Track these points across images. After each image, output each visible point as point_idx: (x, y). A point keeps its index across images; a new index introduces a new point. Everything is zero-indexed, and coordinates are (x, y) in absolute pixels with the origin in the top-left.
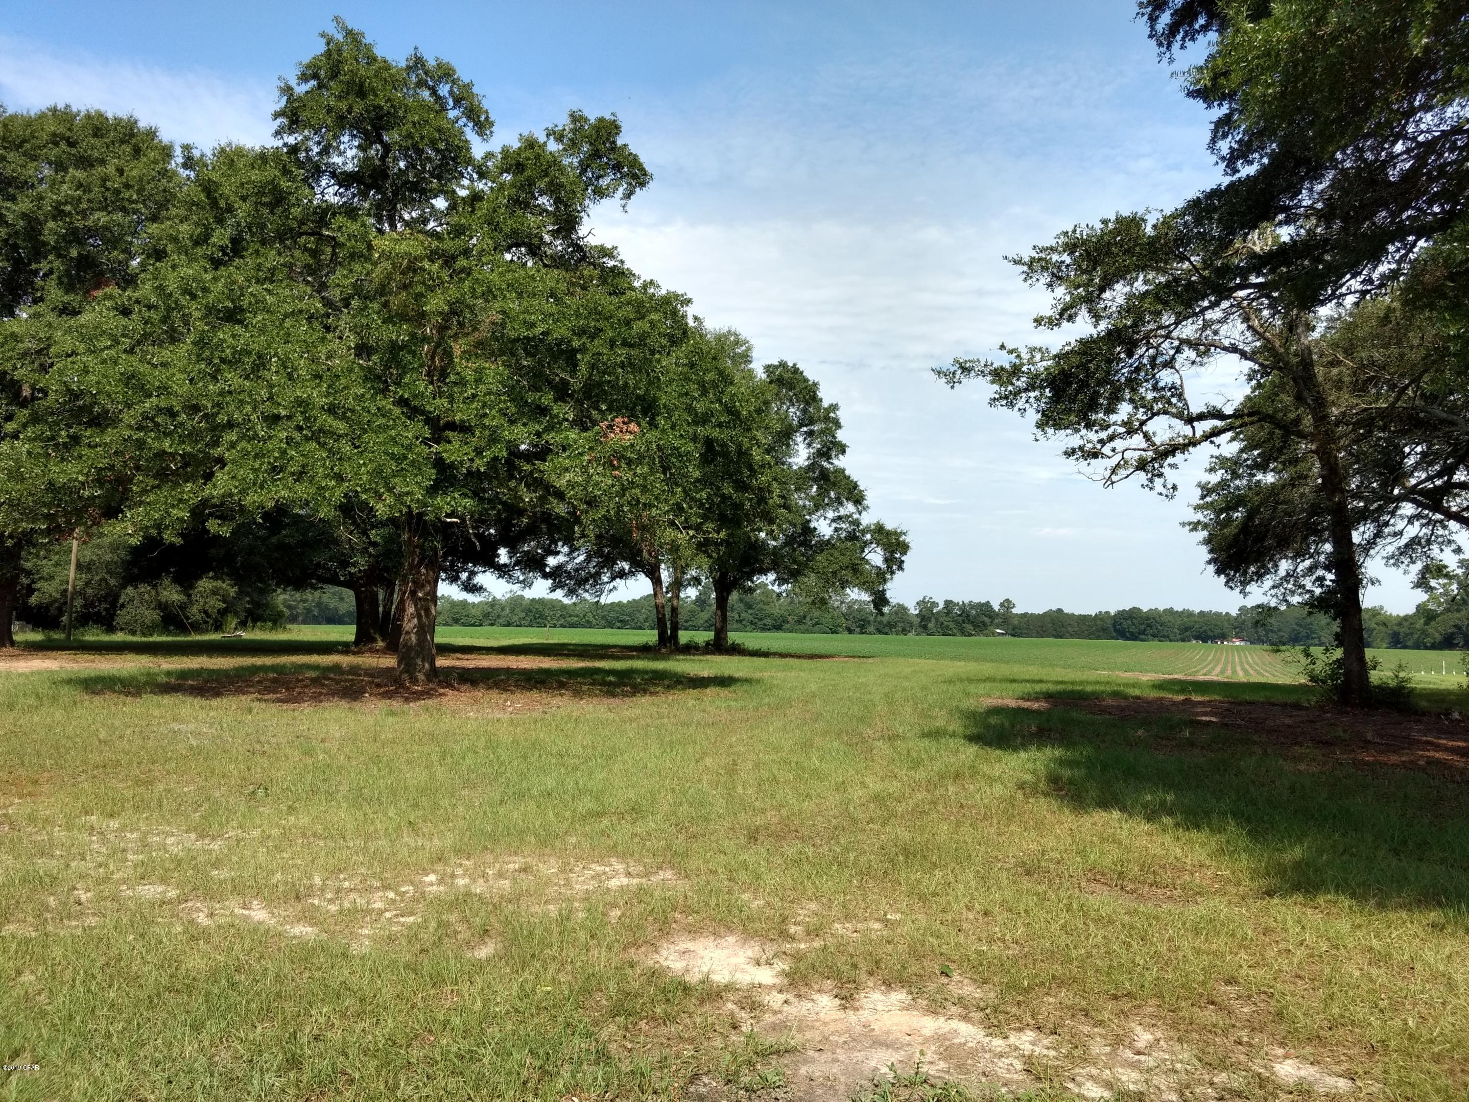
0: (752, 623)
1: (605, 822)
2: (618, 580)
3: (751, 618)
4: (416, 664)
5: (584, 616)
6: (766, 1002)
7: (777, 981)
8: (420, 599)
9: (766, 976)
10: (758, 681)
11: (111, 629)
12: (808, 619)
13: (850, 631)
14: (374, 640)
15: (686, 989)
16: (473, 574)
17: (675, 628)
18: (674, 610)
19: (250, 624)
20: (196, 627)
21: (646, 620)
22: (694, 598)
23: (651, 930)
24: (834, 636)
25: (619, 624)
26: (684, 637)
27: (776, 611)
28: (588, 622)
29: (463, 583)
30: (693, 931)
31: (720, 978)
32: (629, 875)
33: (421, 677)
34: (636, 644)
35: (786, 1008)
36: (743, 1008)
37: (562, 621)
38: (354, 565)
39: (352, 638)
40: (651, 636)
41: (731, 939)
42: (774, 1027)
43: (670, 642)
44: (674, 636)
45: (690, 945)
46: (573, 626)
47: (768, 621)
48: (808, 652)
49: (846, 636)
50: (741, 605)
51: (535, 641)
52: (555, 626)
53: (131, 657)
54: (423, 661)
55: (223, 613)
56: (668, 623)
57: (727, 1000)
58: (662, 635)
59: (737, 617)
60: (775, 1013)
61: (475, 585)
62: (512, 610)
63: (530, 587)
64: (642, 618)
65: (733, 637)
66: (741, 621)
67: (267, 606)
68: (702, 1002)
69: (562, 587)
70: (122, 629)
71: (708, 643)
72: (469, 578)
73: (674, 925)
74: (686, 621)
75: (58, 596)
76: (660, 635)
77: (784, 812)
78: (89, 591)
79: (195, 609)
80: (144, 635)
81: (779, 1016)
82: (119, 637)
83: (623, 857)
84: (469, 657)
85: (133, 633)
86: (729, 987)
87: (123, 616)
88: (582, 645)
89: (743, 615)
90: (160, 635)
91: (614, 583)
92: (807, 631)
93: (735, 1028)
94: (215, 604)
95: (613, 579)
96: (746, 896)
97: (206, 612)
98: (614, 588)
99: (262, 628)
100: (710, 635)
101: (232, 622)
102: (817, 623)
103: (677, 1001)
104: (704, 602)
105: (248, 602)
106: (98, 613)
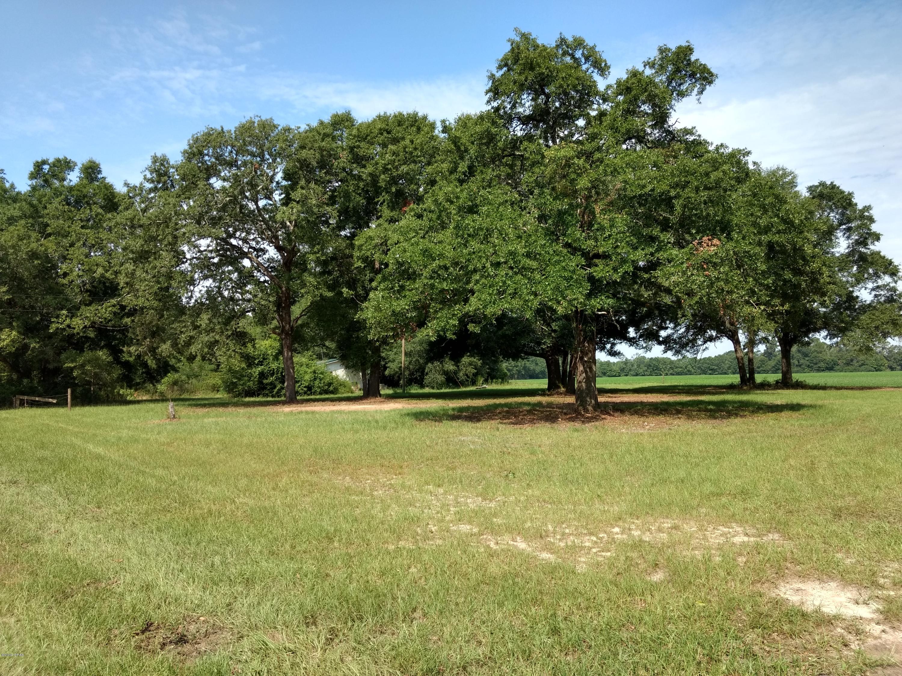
0: (808, 366)
1: (724, 500)
2: (709, 343)
3: (808, 363)
4: (586, 401)
5: (686, 367)
6: (867, 630)
7: (874, 616)
8: (586, 361)
9: (864, 612)
10: (821, 407)
11: (422, 386)
12: (855, 362)
13: (892, 369)
14: (559, 387)
15: (804, 615)
16: (613, 345)
17: (752, 372)
18: (751, 361)
19: (490, 380)
20: (463, 384)
21: (729, 368)
22: (763, 352)
23: (770, 573)
24: (879, 373)
25: (710, 372)
26: (759, 378)
27: (828, 357)
28: (689, 371)
29: (608, 351)
30: (803, 576)
31: (829, 609)
32: (746, 535)
33: (590, 408)
34: (724, 384)
35: (884, 635)
36: (850, 633)
37: (671, 371)
38: (544, 344)
39: (546, 386)
40: (736, 379)
41: (833, 584)
42: (876, 648)
43: (749, 382)
44: (752, 378)
45: (801, 586)
46: (678, 374)
47: (822, 365)
48: (858, 385)
49: (889, 372)
50: (800, 354)
51: (655, 384)
52: (667, 374)
53: (434, 400)
54: (591, 398)
55: (475, 375)
56: (747, 369)
57: (837, 626)
58: (743, 378)
59: (796, 363)
60: (876, 638)
61: (615, 352)
62: (639, 366)
63: (650, 351)
64: (726, 367)
65: (796, 376)
66: (800, 366)
67: (498, 370)
68: (818, 625)
69: (671, 350)
70: (427, 386)
71: (777, 382)
72: (612, 347)
73: (786, 571)
74: (759, 368)
75: (398, 370)
76: (741, 378)
77: (859, 498)
78: (411, 367)
79: (461, 374)
80: (438, 389)
81: (879, 640)
82: (427, 390)
83: (741, 522)
84: (616, 395)
85: (433, 388)
86: (837, 617)
87: (427, 379)
88: (688, 386)
89: (802, 361)
90: (445, 389)
91: (706, 345)
92: (855, 370)
93: (846, 645)
94: (471, 370)
95: (705, 342)
96: (839, 556)
97: (467, 375)
98: (706, 348)
99: (496, 383)
100: (779, 376)
101: (481, 380)
102: (863, 364)
103: (799, 623)
104: (771, 354)
105: (488, 369)
106: (416, 378)
